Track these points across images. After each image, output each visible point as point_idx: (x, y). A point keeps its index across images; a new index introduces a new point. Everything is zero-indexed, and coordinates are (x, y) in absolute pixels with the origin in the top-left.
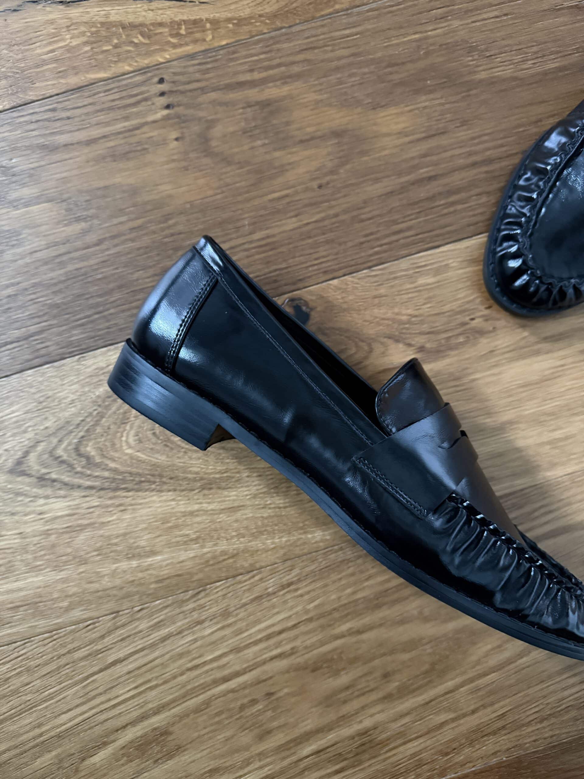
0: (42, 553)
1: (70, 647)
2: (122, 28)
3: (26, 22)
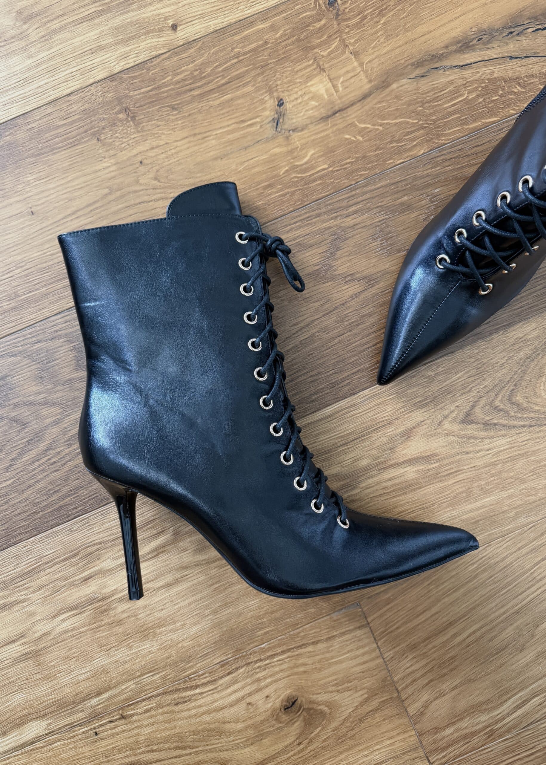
0: (492, 479)
1: (519, 545)
2: (504, 82)
3: (433, 85)
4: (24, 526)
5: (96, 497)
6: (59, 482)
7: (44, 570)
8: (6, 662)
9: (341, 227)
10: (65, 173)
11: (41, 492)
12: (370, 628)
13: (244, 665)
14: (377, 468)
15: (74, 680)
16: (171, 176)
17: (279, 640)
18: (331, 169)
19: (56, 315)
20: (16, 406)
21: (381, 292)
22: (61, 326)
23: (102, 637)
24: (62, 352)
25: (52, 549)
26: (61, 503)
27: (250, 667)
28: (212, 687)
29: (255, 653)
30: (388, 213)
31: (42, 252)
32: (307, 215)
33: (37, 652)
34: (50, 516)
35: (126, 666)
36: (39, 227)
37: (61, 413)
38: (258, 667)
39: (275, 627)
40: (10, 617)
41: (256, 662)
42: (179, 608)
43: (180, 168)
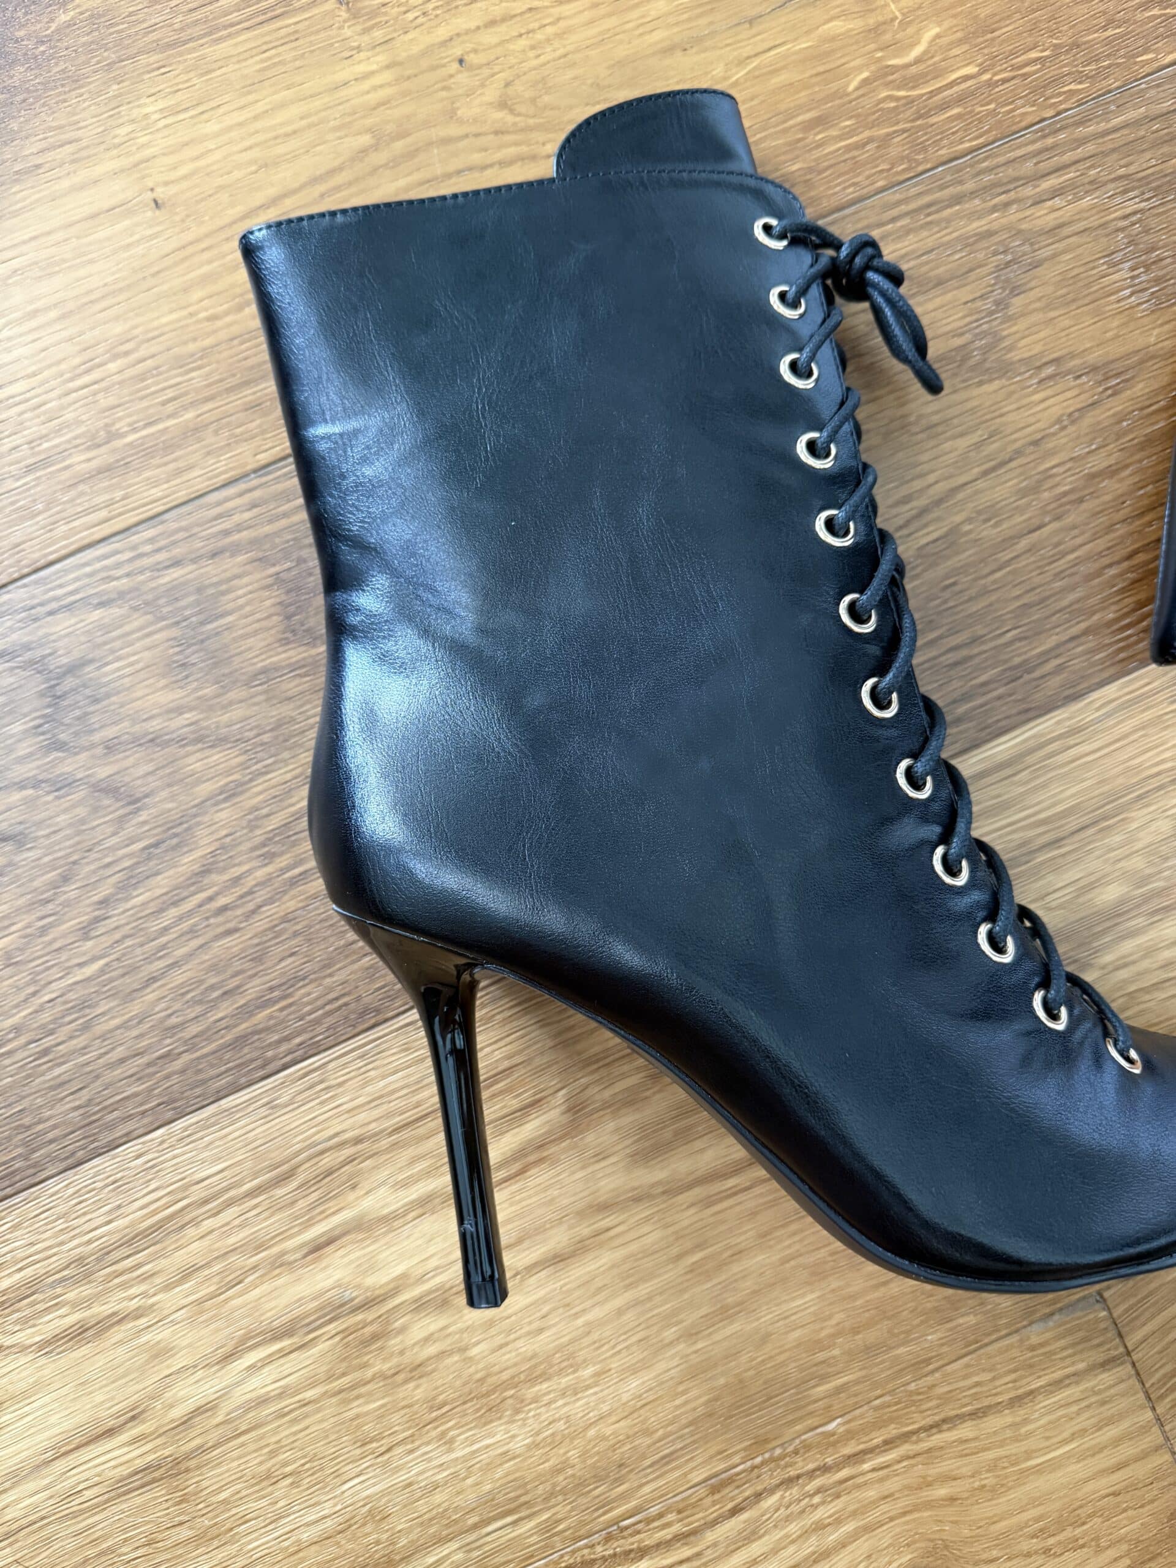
4: (136, 1095)
5: (346, 1004)
6: (237, 966)
7: (195, 1222)
8: (88, 1494)
9: (1020, 232)
10: (249, 93)
11: (183, 994)
12: (1134, 1364)
13: (778, 1486)
14: (1144, 908)
15: (286, 1544)
16: (546, 99)
17: (876, 1409)
18: (986, 77)
19: (224, 486)
20: (110, 747)
21: (1142, 409)
22: (237, 518)
23: (367, 1414)
24: (240, 592)
25: (218, 1159)
26: (244, 1026)
27: (795, 1491)
28: (687, 1552)
29: (807, 1447)
30: (1147, 196)
31: (184, 313)
32: (927, 199)
33: (177, 1462)
34: (212, 1066)
35: (438, 1498)
36: (174, 243)
37: (243, 766)
38: (818, 1491)
39: (863, 1373)
40: (100, 1360)
41: (811, 1474)
42: (588, 1324)
43: (570, 74)
